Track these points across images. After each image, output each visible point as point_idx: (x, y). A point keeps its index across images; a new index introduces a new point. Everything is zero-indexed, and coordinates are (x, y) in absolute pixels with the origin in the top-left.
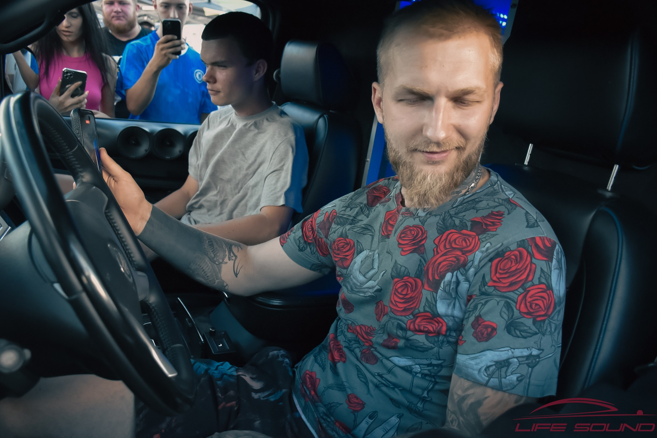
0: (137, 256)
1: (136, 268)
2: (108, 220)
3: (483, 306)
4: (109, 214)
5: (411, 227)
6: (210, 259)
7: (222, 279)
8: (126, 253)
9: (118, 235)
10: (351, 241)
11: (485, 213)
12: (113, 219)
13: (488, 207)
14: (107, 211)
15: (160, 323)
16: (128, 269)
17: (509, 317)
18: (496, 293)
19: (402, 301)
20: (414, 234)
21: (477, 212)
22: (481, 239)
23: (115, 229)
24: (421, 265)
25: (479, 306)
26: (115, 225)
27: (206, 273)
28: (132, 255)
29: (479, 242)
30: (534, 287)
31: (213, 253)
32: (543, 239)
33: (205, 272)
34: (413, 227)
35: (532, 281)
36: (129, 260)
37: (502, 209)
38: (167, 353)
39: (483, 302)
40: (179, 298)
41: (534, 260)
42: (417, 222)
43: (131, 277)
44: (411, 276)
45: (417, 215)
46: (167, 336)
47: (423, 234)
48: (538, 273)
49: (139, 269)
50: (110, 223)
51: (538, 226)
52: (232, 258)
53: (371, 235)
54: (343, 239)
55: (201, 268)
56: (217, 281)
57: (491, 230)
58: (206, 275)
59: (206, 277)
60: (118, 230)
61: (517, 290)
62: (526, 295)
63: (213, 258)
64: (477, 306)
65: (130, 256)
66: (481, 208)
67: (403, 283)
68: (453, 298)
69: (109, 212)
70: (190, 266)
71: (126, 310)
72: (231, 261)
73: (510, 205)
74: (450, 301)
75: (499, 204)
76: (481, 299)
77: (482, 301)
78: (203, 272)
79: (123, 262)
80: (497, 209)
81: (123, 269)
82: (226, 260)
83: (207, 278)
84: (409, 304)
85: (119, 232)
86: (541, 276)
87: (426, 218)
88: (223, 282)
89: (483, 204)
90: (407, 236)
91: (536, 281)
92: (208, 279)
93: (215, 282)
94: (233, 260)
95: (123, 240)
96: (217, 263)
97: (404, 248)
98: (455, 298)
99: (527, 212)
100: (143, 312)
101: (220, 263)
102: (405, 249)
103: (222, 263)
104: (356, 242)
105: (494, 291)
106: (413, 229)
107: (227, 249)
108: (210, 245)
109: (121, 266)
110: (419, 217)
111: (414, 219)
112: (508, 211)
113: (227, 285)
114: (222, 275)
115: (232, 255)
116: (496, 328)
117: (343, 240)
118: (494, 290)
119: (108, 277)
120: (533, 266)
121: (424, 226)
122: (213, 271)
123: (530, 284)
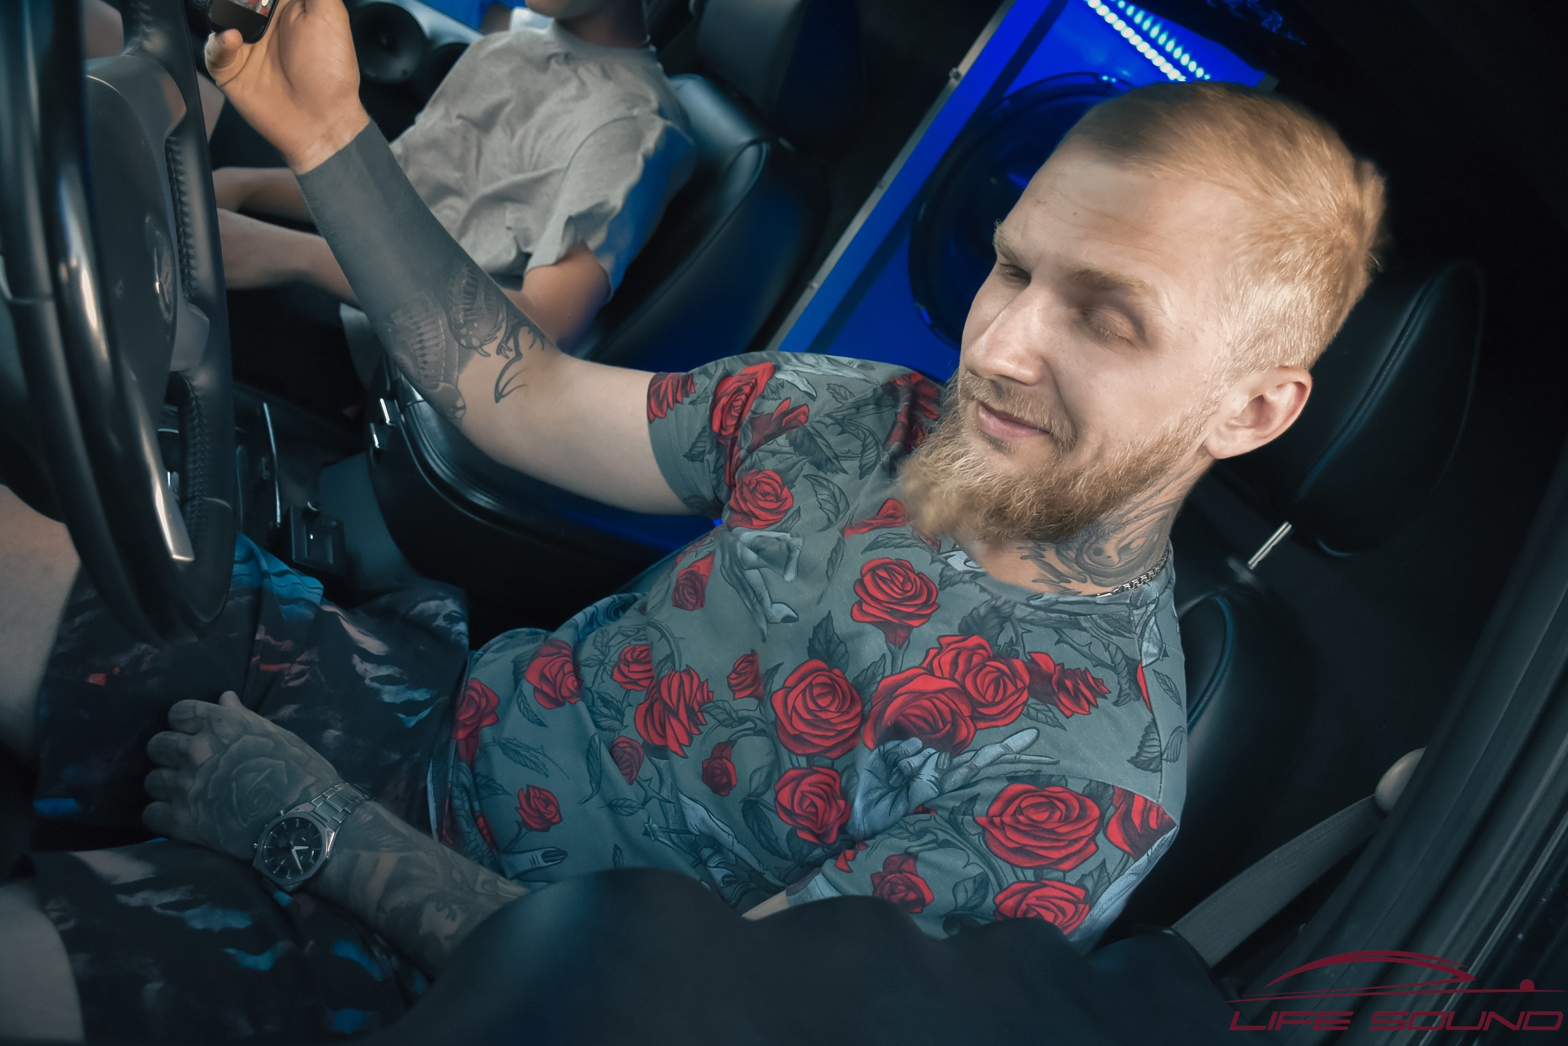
0: (203, 269)
1: (190, 295)
2: (167, 159)
3: (935, 845)
4: (175, 148)
5: (914, 572)
6: (450, 323)
7: (459, 386)
8: (180, 251)
9: (178, 202)
10: (789, 500)
11: (1074, 661)
12: (181, 163)
13: (1086, 649)
14: (174, 139)
15: (199, 438)
16: (171, 289)
17: (966, 903)
18: (977, 842)
19: (807, 717)
20: (908, 592)
21: (1057, 643)
22: (1028, 706)
23: (176, 187)
24: (878, 665)
25: (929, 837)
26: (181, 178)
27: (425, 351)
28: (193, 262)
29: (1020, 709)
30: (1061, 885)
31: (465, 316)
32: (1150, 808)
33: (422, 348)
34: (917, 575)
35: (1065, 872)
36: (182, 271)
37: (1110, 680)
38: (188, 508)
39: (942, 836)
40: (265, 406)
41: (1100, 838)
42: (933, 571)
43: (172, 313)
44: (846, 675)
45: (947, 558)
46: (201, 473)
47: (925, 604)
48: (1091, 864)
49: (197, 299)
50: (169, 170)
51: (1158, 770)
52: (508, 353)
53: (829, 519)
54: (780, 481)
55: (419, 332)
56: (442, 384)
57: (1061, 707)
58: (423, 355)
59: (420, 359)
60: (181, 193)
61: (1022, 868)
62: (1034, 889)
63: (460, 326)
64: (925, 835)
65: (188, 261)
66: (1071, 642)
67: (828, 681)
68: (889, 784)
69: (176, 143)
70: (392, 315)
71: (131, 377)
72: (500, 357)
73: (1128, 685)
74: (880, 785)
75: (1113, 662)
76: (943, 828)
77: (940, 833)
78: (419, 346)
79: (167, 269)
80: (1098, 673)
81: (161, 286)
82: (491, 347)
83: (423, 365)
84: (814, 732)
85: (184, 199)
86: (1091, 873)
87: (958, 579)
88: (460, 395)
89: (1080, 637)
90: (891, 585)
91: (1072, 878)
92: (423, 369)
93: (437, 386)
94: (508, 357)
95: (187, 220)
96: (463, 342)
97: (866, 603)
98: (892, 789)
99: (1154, 720)
100: (169, 399)
101: (471, 347)
102: (865, 607)
103: (475, 348)
104: (795, 508)
105: (977, 836)
106: (915, 579)
107: (504, 325)
108: (466, 293)
109: (157, 277)
110: (948, 565)
111: (932, 562)
112: (1119, 696)
113: (464, 407)
114: (462, 376)
115: (511, 344)
116: (927, 902)
117: (778, 483)
118: (979, 834)
119: (118, 290)
120: (1092, 847)
121: (940, 592)
122: (444, 355)
123: (1057, 874)
